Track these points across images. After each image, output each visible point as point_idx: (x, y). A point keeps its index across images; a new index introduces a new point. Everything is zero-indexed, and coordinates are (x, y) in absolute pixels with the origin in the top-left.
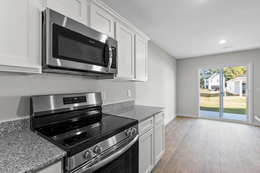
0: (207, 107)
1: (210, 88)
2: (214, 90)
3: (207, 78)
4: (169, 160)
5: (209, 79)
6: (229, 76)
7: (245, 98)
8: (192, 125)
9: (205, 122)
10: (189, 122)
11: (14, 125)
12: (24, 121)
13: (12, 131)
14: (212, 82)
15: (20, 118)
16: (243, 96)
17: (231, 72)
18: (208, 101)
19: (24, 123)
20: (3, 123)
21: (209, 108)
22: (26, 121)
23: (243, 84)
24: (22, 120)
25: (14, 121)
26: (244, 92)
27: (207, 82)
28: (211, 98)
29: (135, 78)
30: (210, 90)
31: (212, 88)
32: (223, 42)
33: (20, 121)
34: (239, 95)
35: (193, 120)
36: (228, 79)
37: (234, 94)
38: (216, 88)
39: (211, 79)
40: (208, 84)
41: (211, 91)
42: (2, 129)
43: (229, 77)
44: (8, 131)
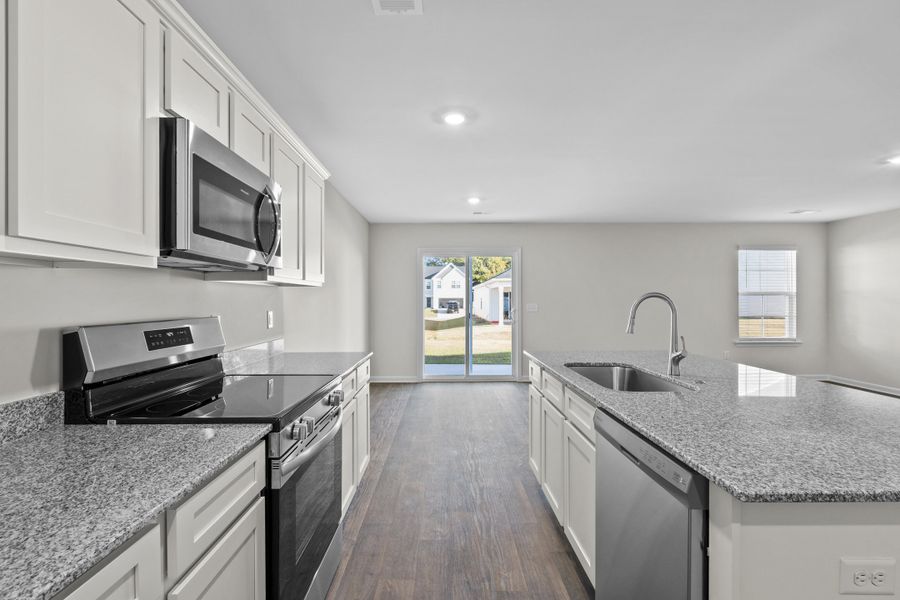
0: (436, 354)
1: (436, 305)
2: (446, 309)
3: (429, 277)
4: (378, 478)
5: (434, 278)
6: (477, 273)
7: (509, 328)
8: (410, 399)
9: (436, 390)
10: (404, 395)
11: (31, 413)
12: (51, 401)
13: (25, 430)
14: (439, 287)
15: (37, 394)
16: (505, 323)
17: (481, 262)
18: (434, 341)
19: (53, 406)
20: (6, 407)
21: (440, 357)
22: (56, 401)
23: (506, 295)
24: (48, 398)
25: (29, 402)
26: (506, 314)
27: (428, 287)
28: (440, 333)
29: (304, 278)
30: (436, 312)
31: (442, 305)
32: (474, 201)
33: (41, 399)
34: (497, 322)
35: (412, 387)
36: (476, 282)
37: (488, 319)
38: (451, 306)
39: (439, 279)
40: (432, 293)
41: (439, 315)
42: (5, 425)
43: (478, 277)
44: (18, 428)
